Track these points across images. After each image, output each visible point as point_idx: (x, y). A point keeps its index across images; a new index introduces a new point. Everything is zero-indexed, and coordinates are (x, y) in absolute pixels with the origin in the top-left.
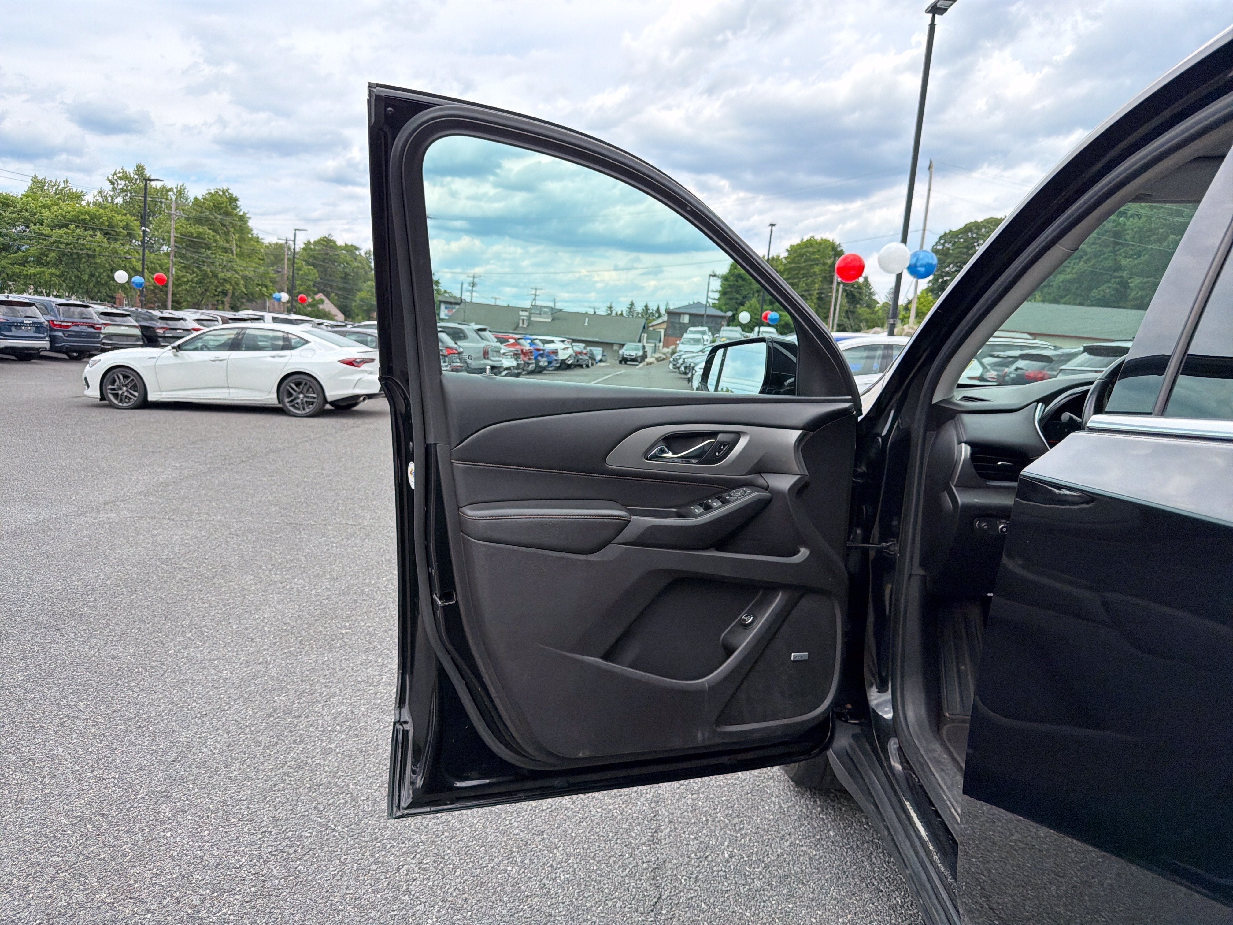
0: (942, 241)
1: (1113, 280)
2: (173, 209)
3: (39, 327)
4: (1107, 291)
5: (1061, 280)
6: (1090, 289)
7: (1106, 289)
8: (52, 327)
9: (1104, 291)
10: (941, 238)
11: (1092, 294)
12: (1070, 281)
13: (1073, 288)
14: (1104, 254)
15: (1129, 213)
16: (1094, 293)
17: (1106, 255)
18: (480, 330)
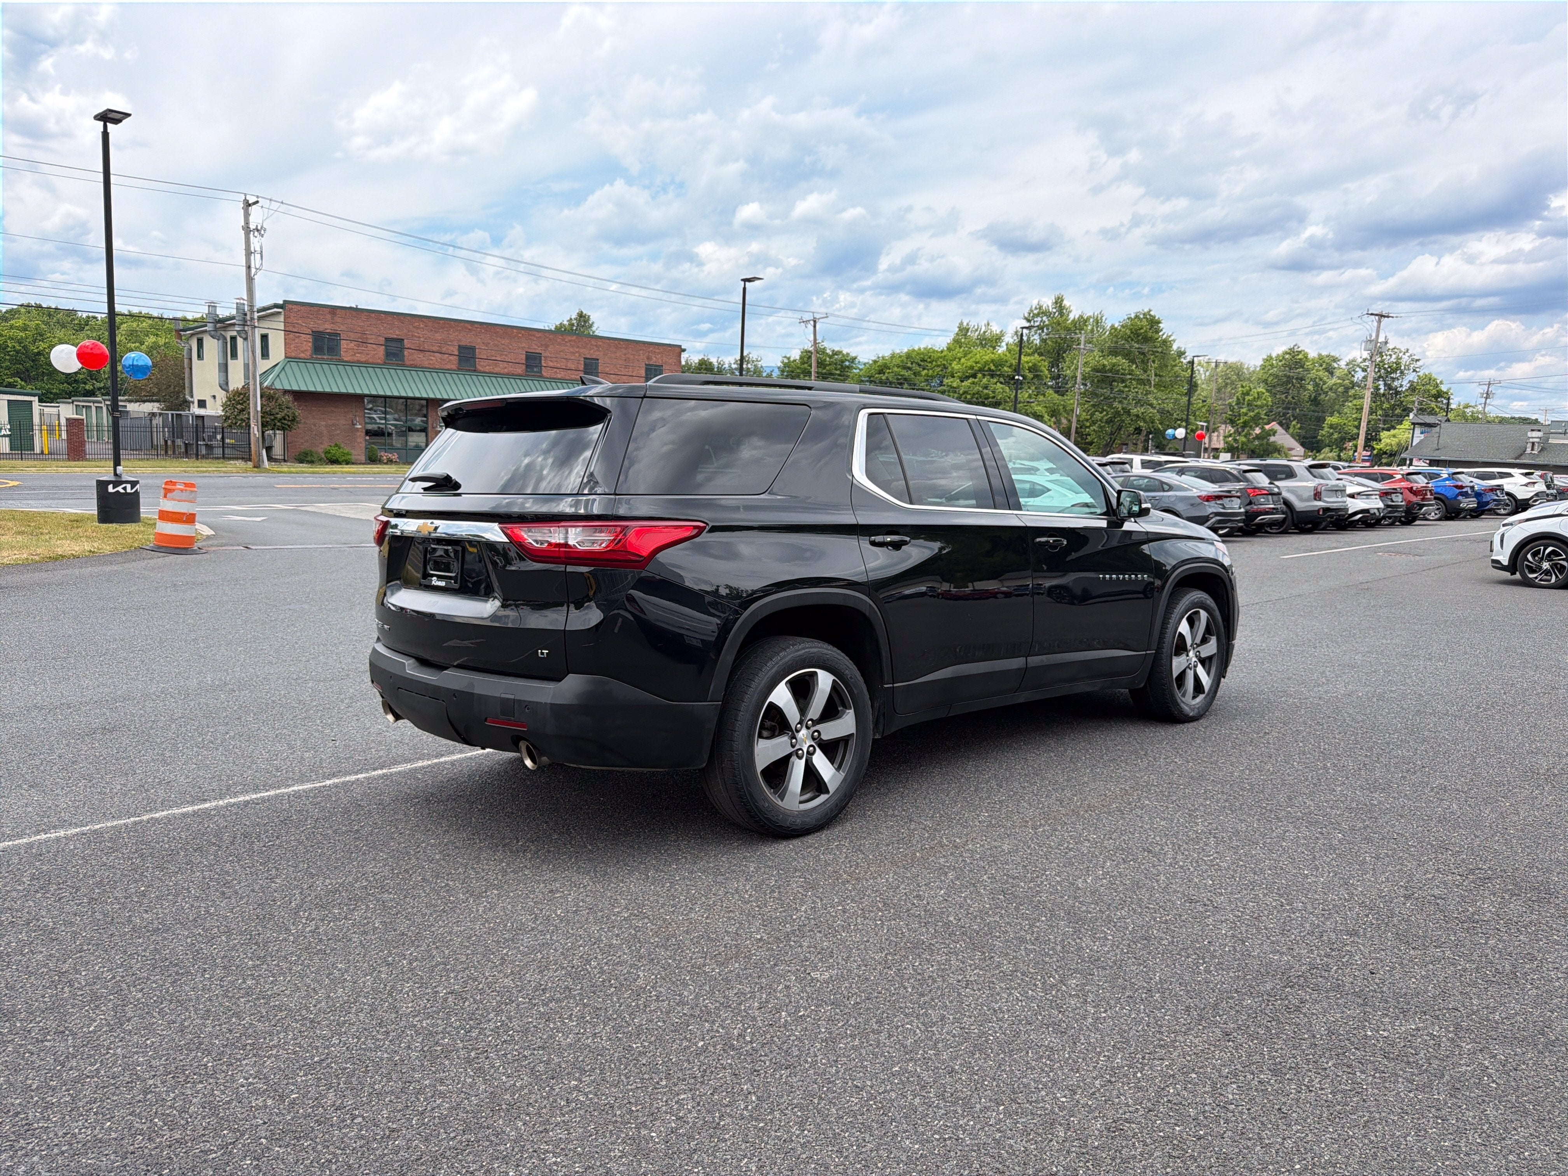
2: (1082, 343)
18: (1312, 467)
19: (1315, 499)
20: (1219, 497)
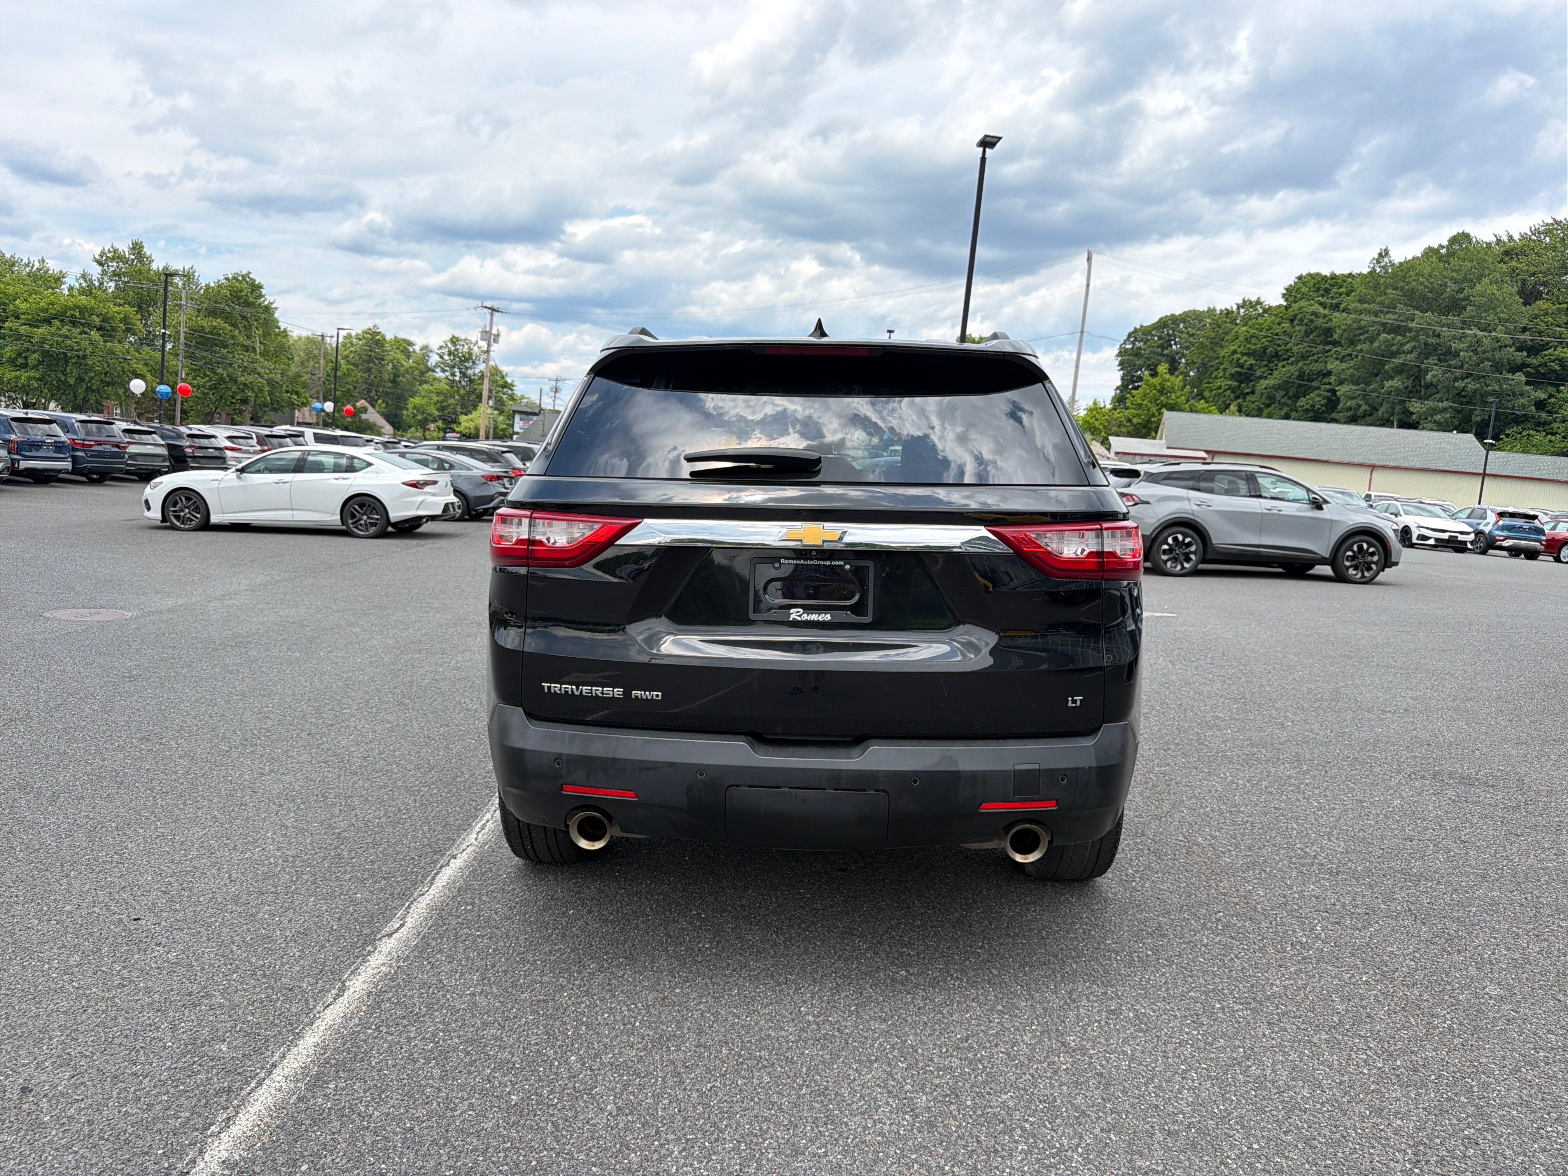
0: (1132, 339)
1: (1323, 387)
2: (184, 299)
3: (59, 447)
4: (1317, 399)
5: (1264, 386)
6: (1297, 397)
7: (1316, 398)
8: (74, 446)
9: (1313, 399)
10: (1130, 335)
11: (1299, 403)
12: (1276, 388)
13: (1279, 395)
14: (1313, 355)
15: (1342, 306)
16: (1302, 402)
17: (1315, 357)
20: (499, 478)
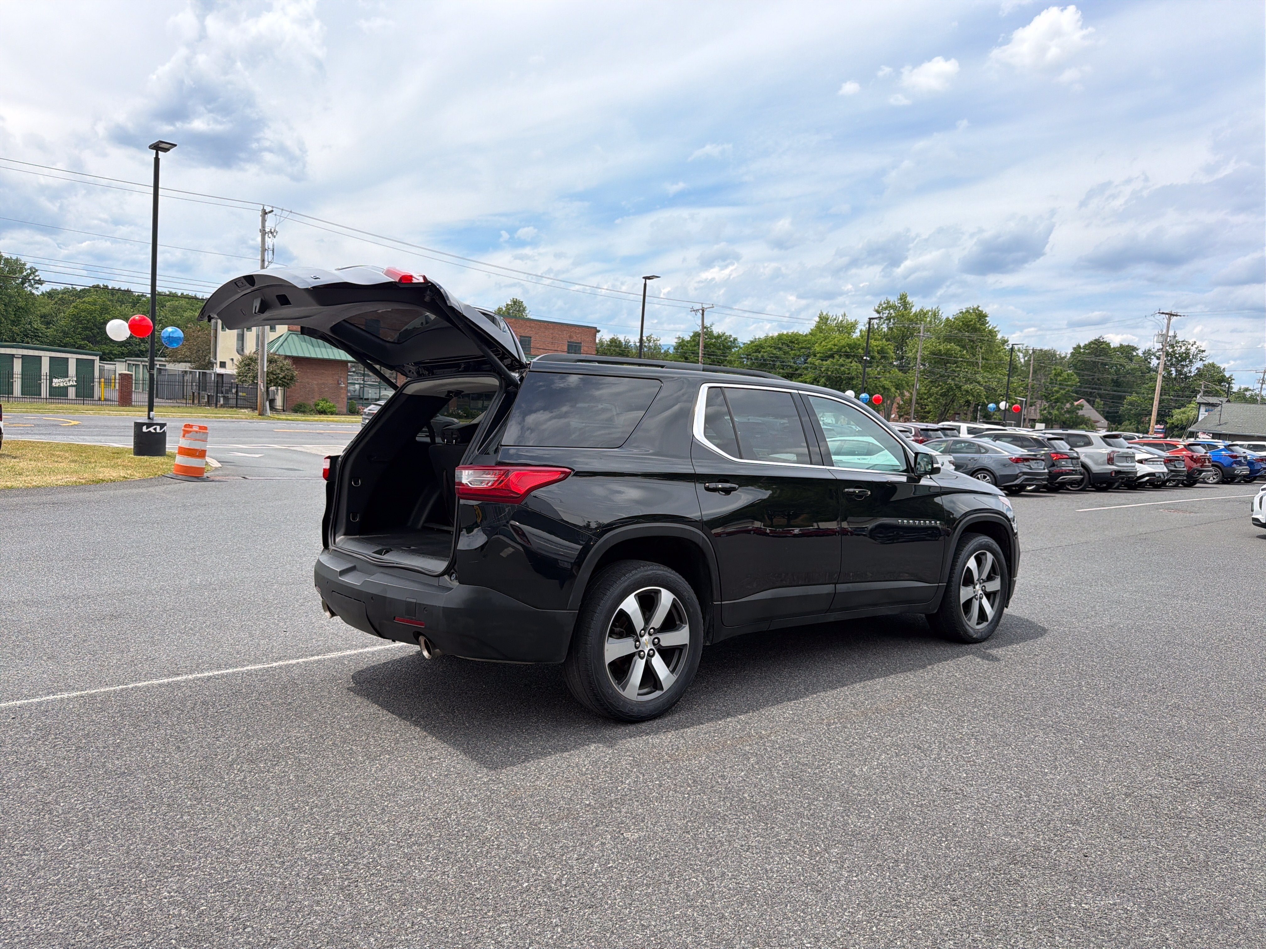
18: (1106, 437)
19: (1109, 464)
20: (1027, 460)
